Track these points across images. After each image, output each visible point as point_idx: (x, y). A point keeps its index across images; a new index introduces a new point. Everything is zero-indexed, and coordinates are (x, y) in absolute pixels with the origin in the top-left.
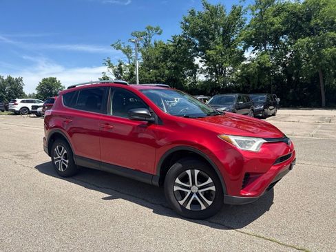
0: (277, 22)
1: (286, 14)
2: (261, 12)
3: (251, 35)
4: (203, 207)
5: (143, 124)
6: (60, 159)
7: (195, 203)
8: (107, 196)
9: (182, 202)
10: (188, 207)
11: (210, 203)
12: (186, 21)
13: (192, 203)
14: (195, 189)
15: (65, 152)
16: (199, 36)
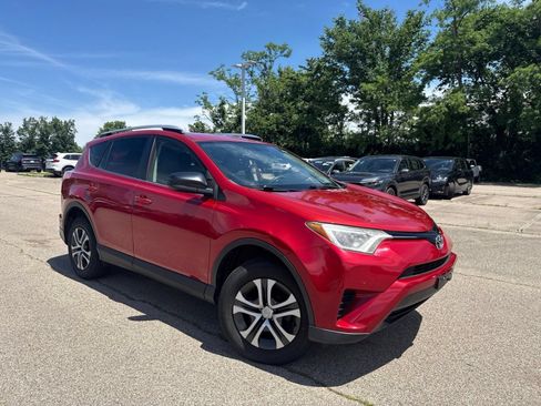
0: (481, 39)
1: (496, 25)
2: (454, 23)
3: (435, 60)
4: (280, 345)
5: (196, 198)
6: (79, 249)
7: (266, 336)
8: (140, 314)
9: (245, 334)
10: (255, 342)
11: (290, 338)
12: (330, 35)
13: (261, 336)
14: (268, 312)
15: (87, 238)
16: (349, 60)
